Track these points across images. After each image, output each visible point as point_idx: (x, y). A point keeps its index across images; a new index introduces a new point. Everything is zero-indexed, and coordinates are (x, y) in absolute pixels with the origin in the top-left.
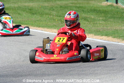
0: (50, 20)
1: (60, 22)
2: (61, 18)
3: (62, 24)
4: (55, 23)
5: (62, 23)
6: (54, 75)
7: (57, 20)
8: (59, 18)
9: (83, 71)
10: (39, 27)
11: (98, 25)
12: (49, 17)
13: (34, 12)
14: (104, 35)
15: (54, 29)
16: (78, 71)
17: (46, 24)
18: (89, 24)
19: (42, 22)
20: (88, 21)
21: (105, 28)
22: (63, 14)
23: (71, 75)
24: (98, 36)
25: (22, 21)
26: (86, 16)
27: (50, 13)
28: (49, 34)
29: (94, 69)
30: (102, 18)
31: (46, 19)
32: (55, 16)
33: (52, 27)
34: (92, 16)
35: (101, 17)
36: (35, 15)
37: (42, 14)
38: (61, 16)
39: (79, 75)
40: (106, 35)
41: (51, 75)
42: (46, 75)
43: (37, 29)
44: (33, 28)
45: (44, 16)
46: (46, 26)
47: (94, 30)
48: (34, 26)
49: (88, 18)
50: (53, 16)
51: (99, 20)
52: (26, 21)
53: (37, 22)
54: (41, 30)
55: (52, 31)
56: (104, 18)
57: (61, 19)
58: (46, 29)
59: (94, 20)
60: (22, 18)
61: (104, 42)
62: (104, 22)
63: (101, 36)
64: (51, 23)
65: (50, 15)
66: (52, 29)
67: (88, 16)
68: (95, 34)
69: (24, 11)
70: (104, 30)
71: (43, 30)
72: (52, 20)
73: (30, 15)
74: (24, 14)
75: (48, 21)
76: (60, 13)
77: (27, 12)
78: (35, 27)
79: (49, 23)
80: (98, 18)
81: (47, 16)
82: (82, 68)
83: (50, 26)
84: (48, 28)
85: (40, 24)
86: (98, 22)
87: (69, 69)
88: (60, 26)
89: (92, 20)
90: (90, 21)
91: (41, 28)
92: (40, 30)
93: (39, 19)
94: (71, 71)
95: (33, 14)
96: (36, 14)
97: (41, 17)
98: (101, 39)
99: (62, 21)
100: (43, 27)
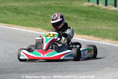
0: (35, 20)
1: (44, 22)
2: (45, 17)
3: (46, 24)
4: (39, 23)
5: (45, 22)
6: (38, 72)
7: (41, 20)
8: (43, 17)
9: (65, 68)
10: (24, 26)
11: (80, 24)
12: (33, 17)
13: (19, 12)
14: (85, 34)
15: (38, 28)
16: (61, 68)
17: (30, 23)
18: (72, 23)
19: (27, 21)
20: (71, 21)
21: (87, 27)
22: (47, 14)
23: (54, 72)
24: (80, 35)
25: (8, 20)
26: (69, 16)
27: (34, 13)
28: (33, 33)
29: (75, 67)
30: (84, 18)
31: (31, 18)
32: (40, 16)
33: (36, 26)
34: (74, 16)
35: (82, 17)
36: (20, 15)
37: (26, 14)
38: (45, 16)
39: (61, 72)
40: (88, 34)
41: (35, 72)
42: (30, 72)
43: (22, 28)
44: (18, 27)
45: (29, 15)
46: (30, 26)
47: (76, 29)
48: (19, 25)
49: (71, 18)
50: (38, 15)
51: (81, 19)
52: (12, 20)
53: (22, 21)
54: (26, 29)
55: (36, 30)
56: (86, 18)
57: (45, 19)
58: (30, 28)
59: (76, 20)
60: (8, 17)
61: (85, 41)
62: (86, 22)
63: (83, 35)
64: (35, 23)
65: (35, 15)
66: (36, 28)
67: (71, 16)
68: (77, 33)
69: (9, 11)
70: (86, 30)
71: (27, 29)
72: (37, 20)
73: (15, 14)
74: (10, 14)
75: (33, 21)
76: (43, 13)
77: (12, 12)
78: (20, 27)
79: (33, 23)
80: (80, 18)
81: (31, 16)
82: (64, 65)
83: (34, 25)
84: (32, 27)
85: (24, 23)
86: (80, 22)
87: (52, 67)
88: (44, 25)
89: (74, 20)
90: (72, 21)
91: (25, 27)
92: (24, 29)
93: (24, 18)
94: (54, 68)
95: (18, 13)
96: (20, 13)
97: (25, 16)
98: (82, 38)
99: (46, 21)
100: (28, 26)
